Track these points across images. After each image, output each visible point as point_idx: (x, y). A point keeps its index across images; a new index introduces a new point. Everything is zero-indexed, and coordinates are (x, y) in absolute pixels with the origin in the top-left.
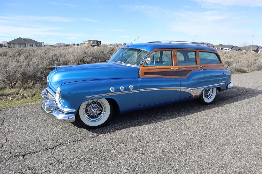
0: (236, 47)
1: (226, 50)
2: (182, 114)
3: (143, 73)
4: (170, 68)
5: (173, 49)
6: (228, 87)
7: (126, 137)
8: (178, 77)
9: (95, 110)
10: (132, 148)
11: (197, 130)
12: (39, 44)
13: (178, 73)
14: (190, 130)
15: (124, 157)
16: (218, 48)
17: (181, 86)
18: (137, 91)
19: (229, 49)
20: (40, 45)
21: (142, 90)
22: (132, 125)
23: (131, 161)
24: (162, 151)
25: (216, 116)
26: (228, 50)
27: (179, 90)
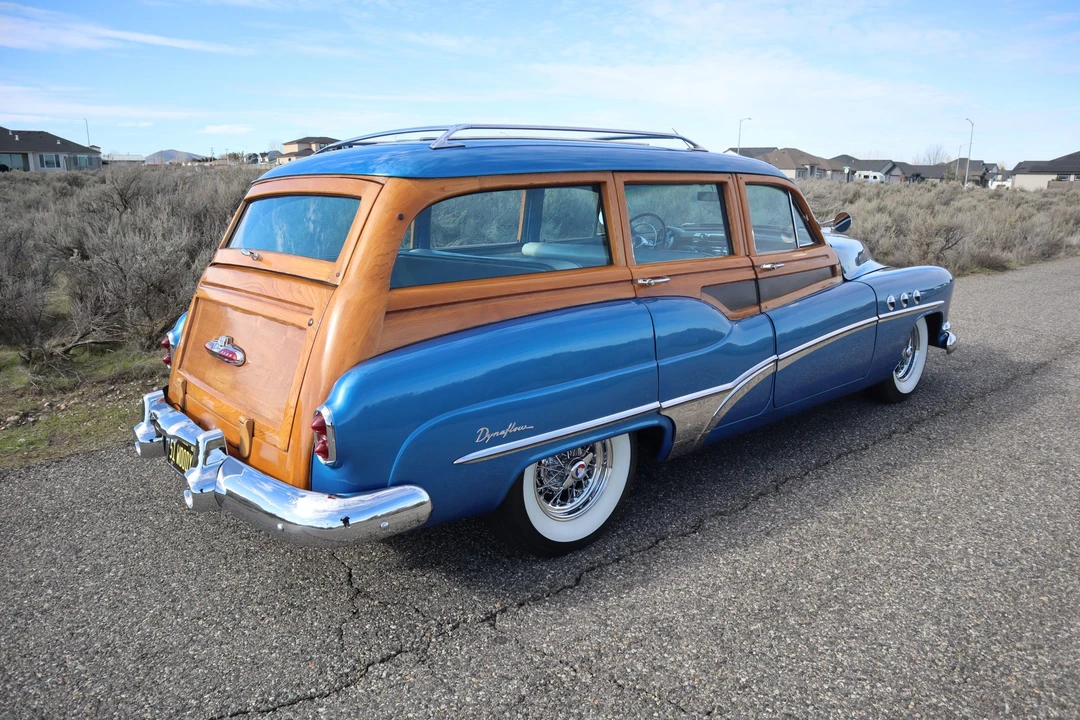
0: (903, 166)
1: (866, 177)
2: (923, 430)
7: (812, 523)
10: (880, 561)
11: (1040, 487)
12: (85, 156)
14: (1014, 487)
15: (887, 594)
16: (833, 171)
19: (878, 174)
20: (90, 159)
22: (787, 479)
23: (924, 607)
24: (996, 564)
25: (1056, 436)
26: (875, 177)
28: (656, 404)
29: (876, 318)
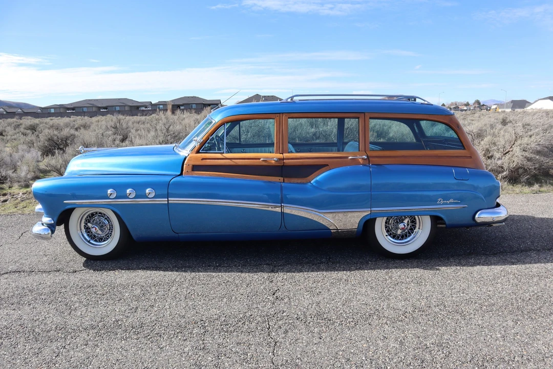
3: (191, 166)
4: (259, 159)
5: (280, 113)
6: (477, 216)
8: (282, 179)
9: (94, 227)
13: (282, 170)
17: (282, 200)
18: (164, 201)
21: (173, 200)
27: (279, 210)
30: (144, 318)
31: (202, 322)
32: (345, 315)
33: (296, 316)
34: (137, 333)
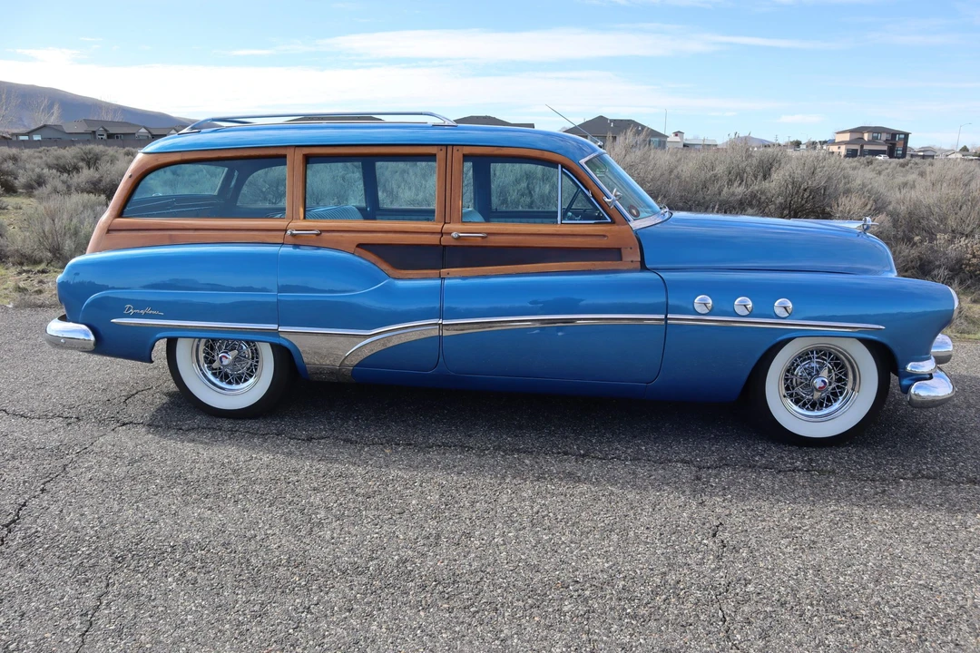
12: (657, 139)
28: (274, 327)
29: (663, 317)
30: (455, 560)
31: (578, 586)
32: (887, 609)
33: (776, 597)
34: (447, 596)
